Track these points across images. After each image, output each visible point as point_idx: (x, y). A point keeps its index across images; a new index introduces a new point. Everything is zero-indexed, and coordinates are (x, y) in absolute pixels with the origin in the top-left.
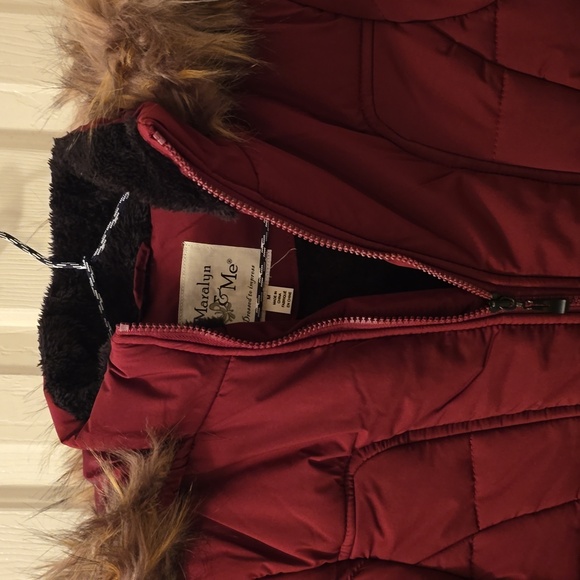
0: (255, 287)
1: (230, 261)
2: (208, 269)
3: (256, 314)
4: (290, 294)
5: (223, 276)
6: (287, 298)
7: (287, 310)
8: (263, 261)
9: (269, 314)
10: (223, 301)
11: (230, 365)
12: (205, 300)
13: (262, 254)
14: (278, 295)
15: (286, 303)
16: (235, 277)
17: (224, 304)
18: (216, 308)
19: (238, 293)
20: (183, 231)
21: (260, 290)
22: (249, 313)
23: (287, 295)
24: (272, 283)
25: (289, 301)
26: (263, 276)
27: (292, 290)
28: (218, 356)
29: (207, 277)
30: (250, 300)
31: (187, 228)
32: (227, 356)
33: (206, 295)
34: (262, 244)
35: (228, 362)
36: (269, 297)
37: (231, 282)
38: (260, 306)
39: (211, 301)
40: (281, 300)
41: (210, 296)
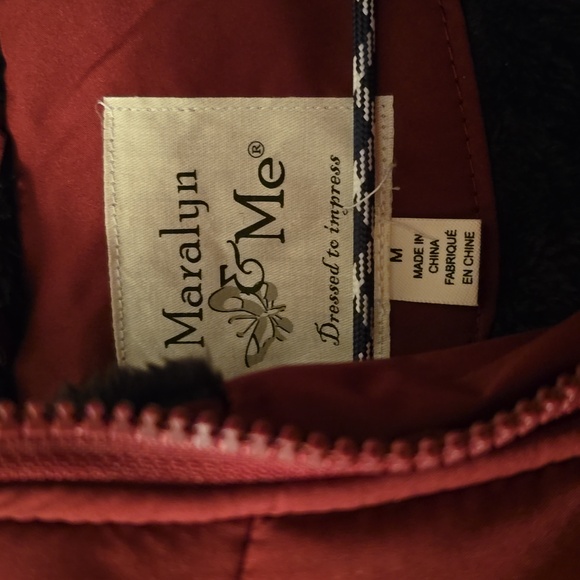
0: (347, 224)
1: (256, 148)
2: (188, 179)
3: (357, 317)
4: (469, 238)
5: (240, 199)
6: (460, 253)
7: (463, 294)
8: (364, 133)
9: (402, 311)
10: (248, 282)
11: (253, 558)
12: (193, 282)
13: (358, 112)
14: (427, 247)
15: (460, 268)
16: (280, 199)
17: (254, 290)
18: (232, 303)
19: (295, 249)
20: (99, 63)
21: (364, 236)
22: (334, 310)
23: (461, 243)
24: (401, 209)
25: (467, 262)
26: (369, 185)
27: (473, 226)
28: (194, 529)
29: (189, 209)
30: (335, 270)
31: (110, 52)
32: (235, 521)
33: (193, 268)
34: (357, 78)
35: (243, 545)
36: (396, 255)
37: (269, 219)
38: (368, 288)
39: (210, 284)
40: (442, 262)
41: (208, 266)
